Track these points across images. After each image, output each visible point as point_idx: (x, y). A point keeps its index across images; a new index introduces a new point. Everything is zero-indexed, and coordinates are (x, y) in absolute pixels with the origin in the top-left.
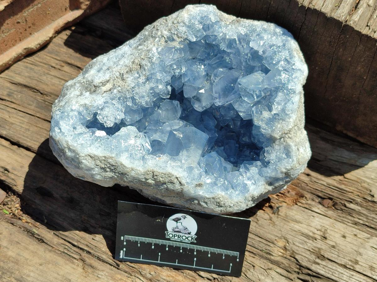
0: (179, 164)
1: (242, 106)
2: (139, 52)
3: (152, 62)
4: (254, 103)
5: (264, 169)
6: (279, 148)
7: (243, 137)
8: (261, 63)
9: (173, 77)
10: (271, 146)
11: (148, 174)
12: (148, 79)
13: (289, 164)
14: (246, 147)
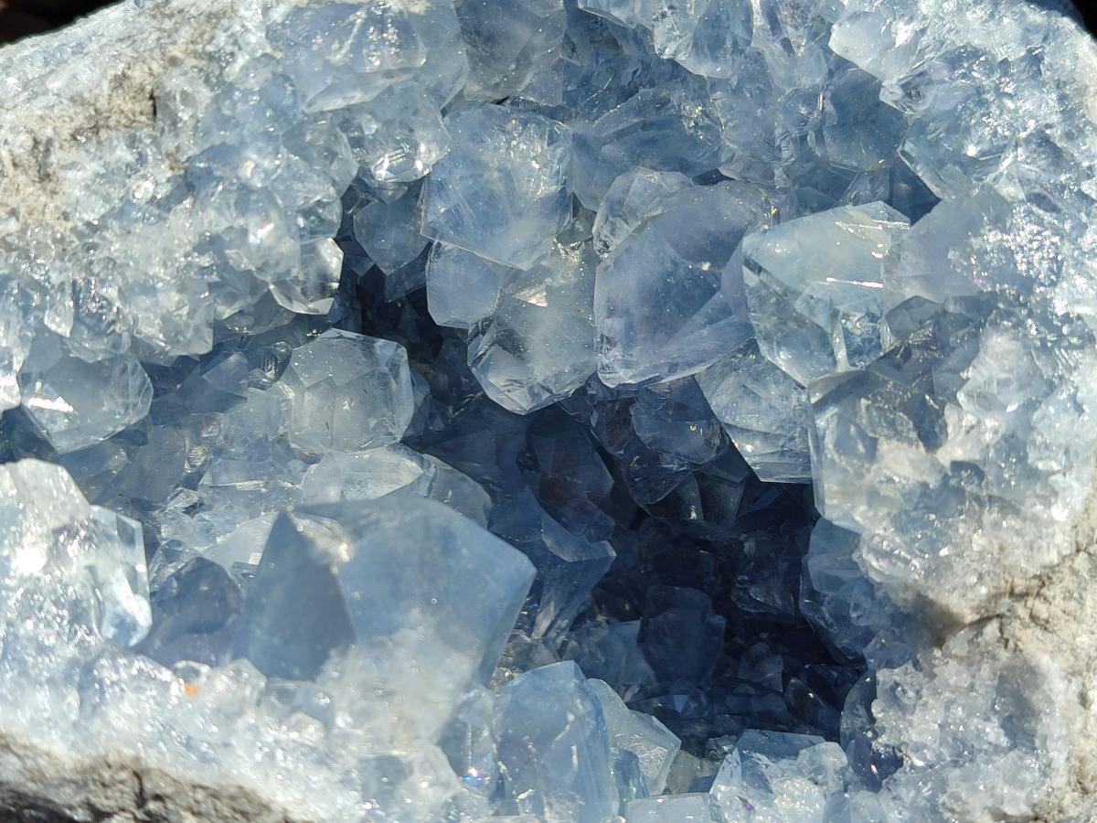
0: (312, 732)
1: (756, 398)
2: (168, 24)
3: (225, 83)
4: (833, 387)
5: (863, 799)
6: (965, 680)
7: (753, 582)
8: (888, 153)
9: (357, 193)
10: (916, 664)
11: (104, 785)
12: (189, 184)
13: (1022, 785)
14: (765, 636)
